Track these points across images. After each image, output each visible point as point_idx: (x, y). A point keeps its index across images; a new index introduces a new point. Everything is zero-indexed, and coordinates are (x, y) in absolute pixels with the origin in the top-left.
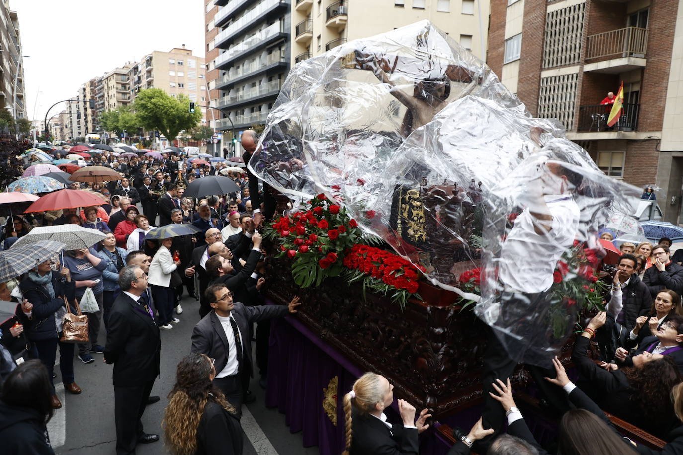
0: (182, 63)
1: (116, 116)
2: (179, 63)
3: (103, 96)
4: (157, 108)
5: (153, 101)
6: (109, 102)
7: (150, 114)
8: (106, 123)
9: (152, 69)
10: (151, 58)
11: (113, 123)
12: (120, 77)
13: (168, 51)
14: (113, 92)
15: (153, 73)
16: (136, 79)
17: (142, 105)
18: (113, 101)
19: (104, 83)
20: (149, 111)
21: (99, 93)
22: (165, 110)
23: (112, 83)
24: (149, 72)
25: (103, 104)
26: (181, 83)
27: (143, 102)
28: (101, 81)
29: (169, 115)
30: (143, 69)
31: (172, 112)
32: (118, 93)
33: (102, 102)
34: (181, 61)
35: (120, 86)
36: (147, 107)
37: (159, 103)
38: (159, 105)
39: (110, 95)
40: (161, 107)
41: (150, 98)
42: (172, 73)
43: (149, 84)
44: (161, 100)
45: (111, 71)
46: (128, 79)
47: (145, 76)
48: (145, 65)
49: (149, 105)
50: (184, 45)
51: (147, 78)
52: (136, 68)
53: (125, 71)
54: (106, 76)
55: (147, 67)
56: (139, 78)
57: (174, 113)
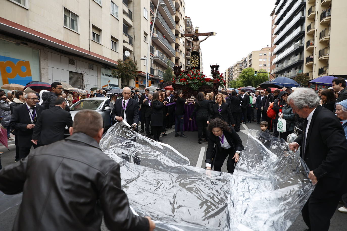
0: (266, 55)
1: (235, 82)
2: (264, 55)
3: (232, 75)
4: (249, 76)
5: (248, 73)
6: (234, 77)
7: (246, 80)
8: (231, 86)
9: (251, 59)
10: (251, 54)
11: (234, 85)
12: (239, 65)
13: (260, 50)
14: (236, 72)
15: (252, 61)
16: (245, 65)
17: (243, 76)
18: (236, 76)
19: (233, 69)
20: (246, 78)
21: (231, 73)
22: (253, 77)
23: (236, 68)
24: (250, 61)
25: (232, 78)
26: (265, 64)
27: (243, 74)
28: (232, 68)
29: (254, 79)
30: (248, 60)
31: (256, 78)
32: (238, 72)
33: (232, 77)
34: (265, 54)
35: (239, 69)
36: (245, 76)
37: (250, 74)
38: (250, 75)
39: (235, 73)
40: (251, 76)
41: (247, 72)
42: (261, 60)
43: (250, 66)
44: (251, 73)
45: (236, 63)
46: (242, 66)
47: (248, 63)
48: (249, 58)
49: (246, 76)
50: (268, 46)
51: (249, 64)
52: (245, 60)
53: (241, 62)
54: (234, 65)
55: (249, 59)
56: (246, 64)
57: (257, 78)
